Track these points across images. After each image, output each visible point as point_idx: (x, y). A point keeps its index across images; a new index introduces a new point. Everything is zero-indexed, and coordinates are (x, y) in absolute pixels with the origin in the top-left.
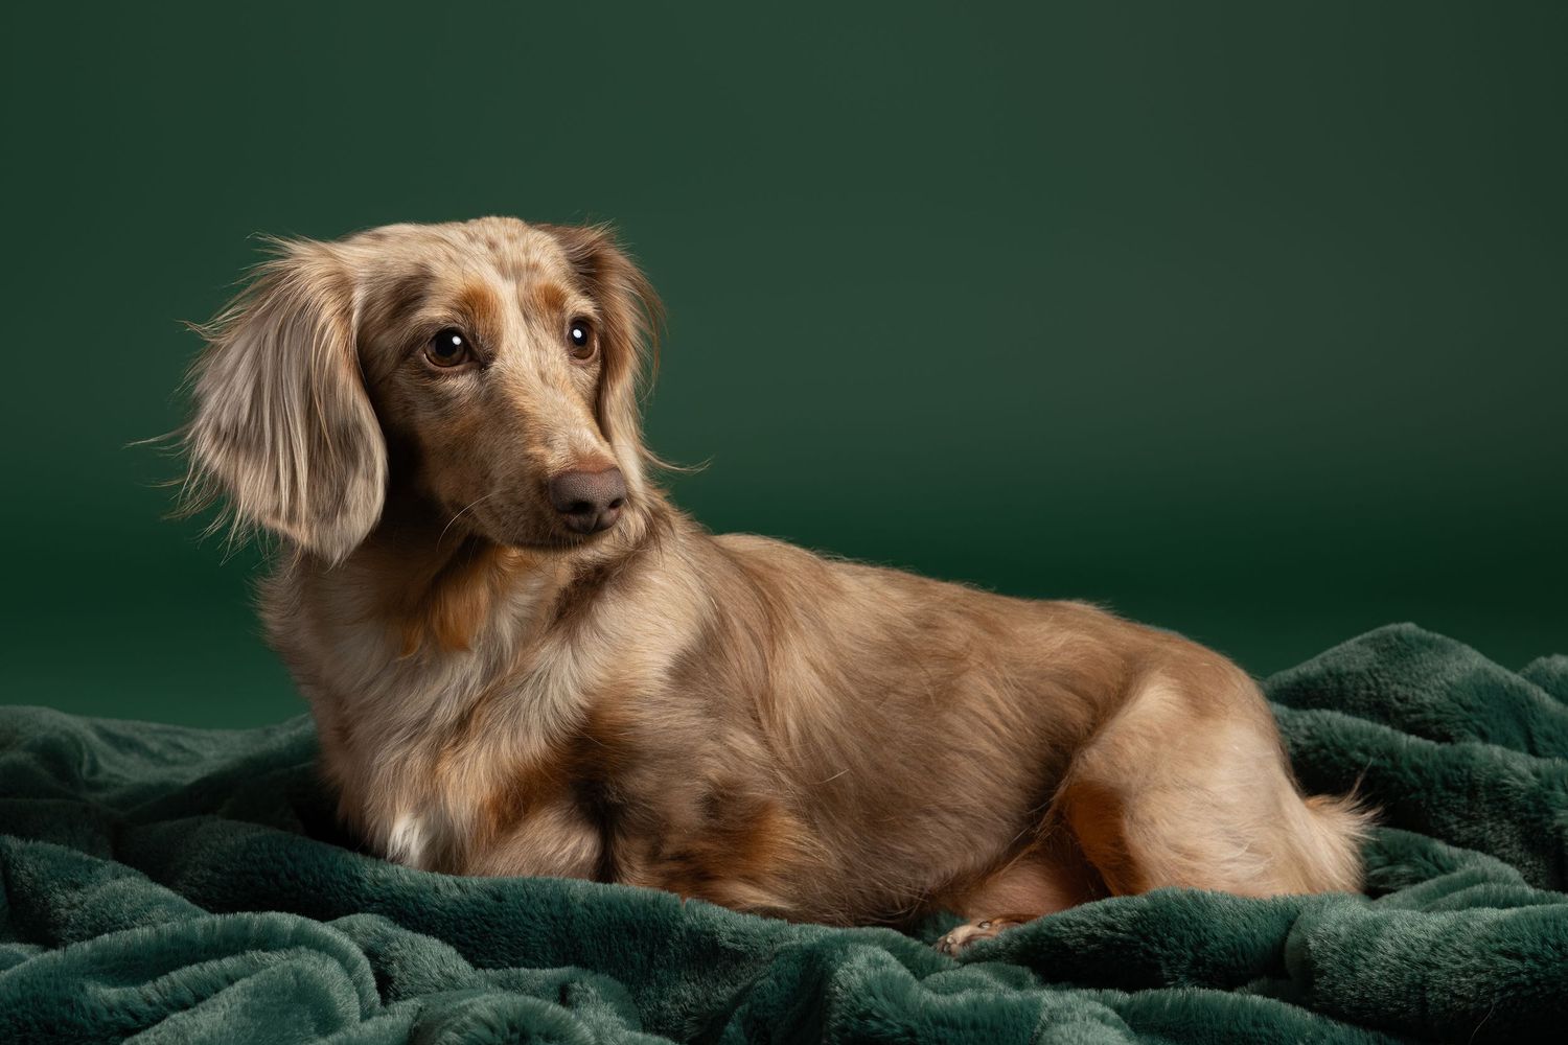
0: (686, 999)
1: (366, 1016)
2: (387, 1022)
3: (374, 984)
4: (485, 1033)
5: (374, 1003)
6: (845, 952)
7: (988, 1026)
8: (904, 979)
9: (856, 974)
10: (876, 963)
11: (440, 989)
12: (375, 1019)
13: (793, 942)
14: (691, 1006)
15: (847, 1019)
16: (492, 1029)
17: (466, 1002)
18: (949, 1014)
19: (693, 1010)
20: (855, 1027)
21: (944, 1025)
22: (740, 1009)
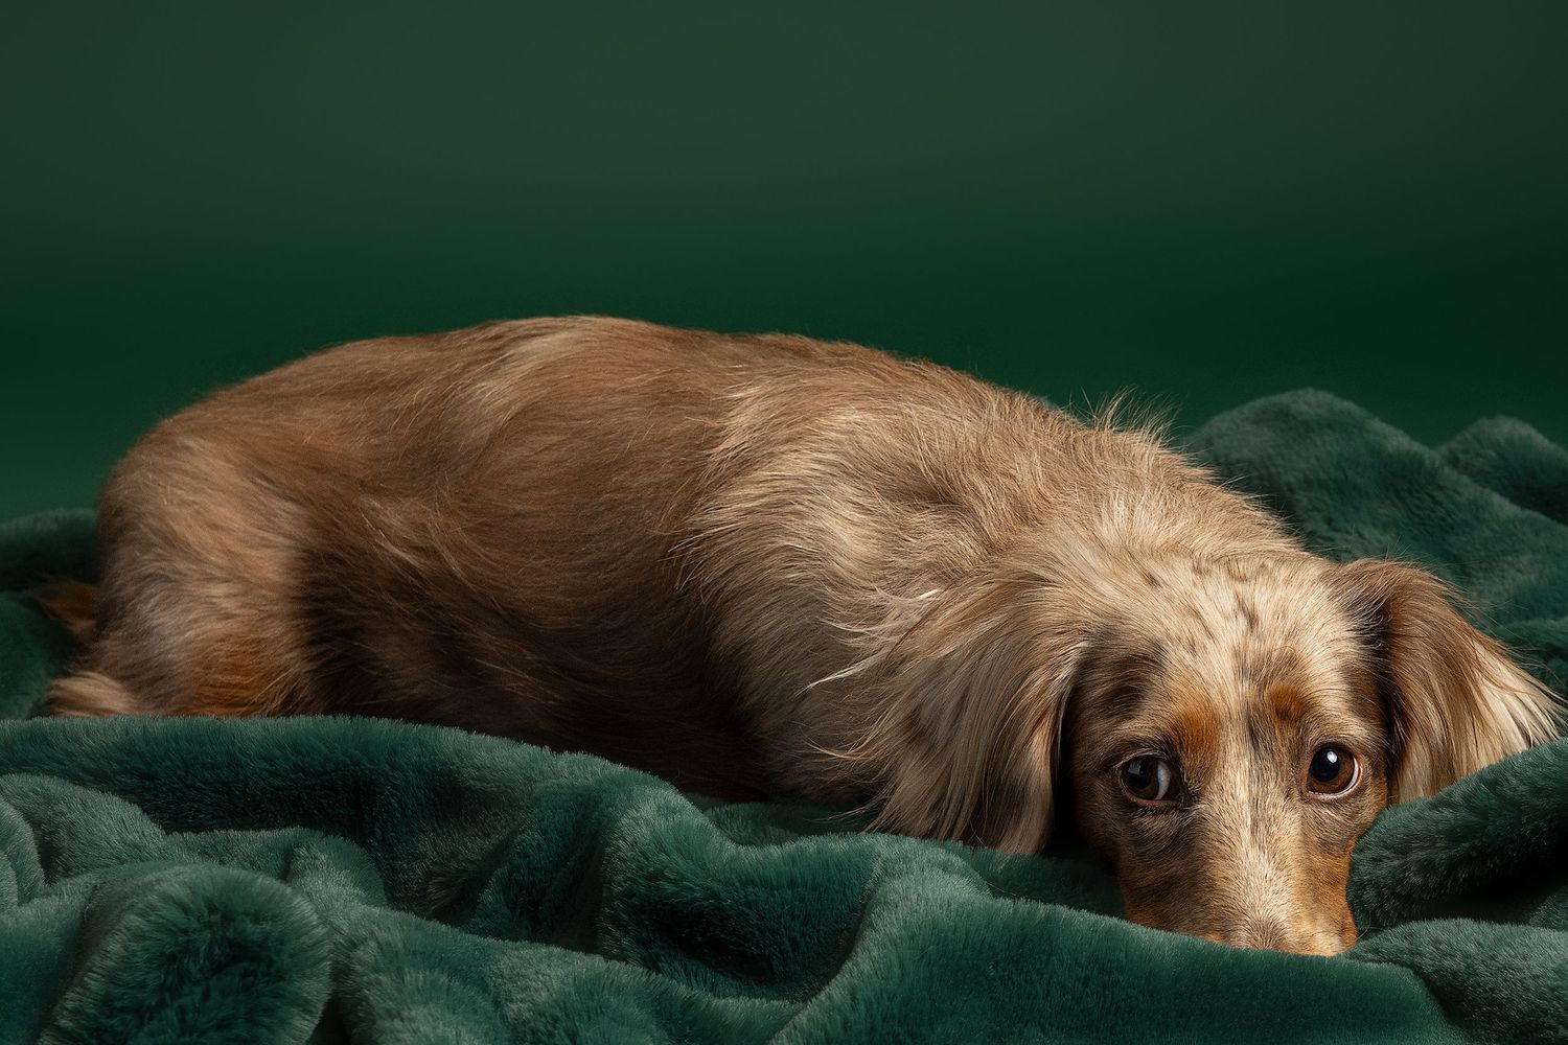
0: (426, 856)
1: (25, 898)
2: (51, 905)
3: (35, 857)
4: (176, 915)
5: (36, 881)
6: (630, 797)
7: (810, 882)
8: (701, 828)
9: (643, 825)
10: (667, 811)
11: (122, 862)
12: (36, 901)
13: (562, 781)
14: (433, 863)
15: (634, 881)
16: (186, 910)
17: (151, 877)
18: (761, 870)
19: (435, 869)
20: (643, 890)
21: (755, 886)
22: (498, 871)
